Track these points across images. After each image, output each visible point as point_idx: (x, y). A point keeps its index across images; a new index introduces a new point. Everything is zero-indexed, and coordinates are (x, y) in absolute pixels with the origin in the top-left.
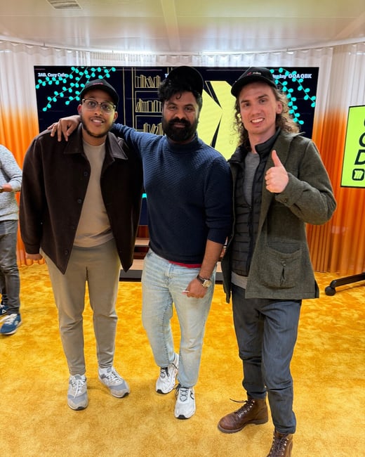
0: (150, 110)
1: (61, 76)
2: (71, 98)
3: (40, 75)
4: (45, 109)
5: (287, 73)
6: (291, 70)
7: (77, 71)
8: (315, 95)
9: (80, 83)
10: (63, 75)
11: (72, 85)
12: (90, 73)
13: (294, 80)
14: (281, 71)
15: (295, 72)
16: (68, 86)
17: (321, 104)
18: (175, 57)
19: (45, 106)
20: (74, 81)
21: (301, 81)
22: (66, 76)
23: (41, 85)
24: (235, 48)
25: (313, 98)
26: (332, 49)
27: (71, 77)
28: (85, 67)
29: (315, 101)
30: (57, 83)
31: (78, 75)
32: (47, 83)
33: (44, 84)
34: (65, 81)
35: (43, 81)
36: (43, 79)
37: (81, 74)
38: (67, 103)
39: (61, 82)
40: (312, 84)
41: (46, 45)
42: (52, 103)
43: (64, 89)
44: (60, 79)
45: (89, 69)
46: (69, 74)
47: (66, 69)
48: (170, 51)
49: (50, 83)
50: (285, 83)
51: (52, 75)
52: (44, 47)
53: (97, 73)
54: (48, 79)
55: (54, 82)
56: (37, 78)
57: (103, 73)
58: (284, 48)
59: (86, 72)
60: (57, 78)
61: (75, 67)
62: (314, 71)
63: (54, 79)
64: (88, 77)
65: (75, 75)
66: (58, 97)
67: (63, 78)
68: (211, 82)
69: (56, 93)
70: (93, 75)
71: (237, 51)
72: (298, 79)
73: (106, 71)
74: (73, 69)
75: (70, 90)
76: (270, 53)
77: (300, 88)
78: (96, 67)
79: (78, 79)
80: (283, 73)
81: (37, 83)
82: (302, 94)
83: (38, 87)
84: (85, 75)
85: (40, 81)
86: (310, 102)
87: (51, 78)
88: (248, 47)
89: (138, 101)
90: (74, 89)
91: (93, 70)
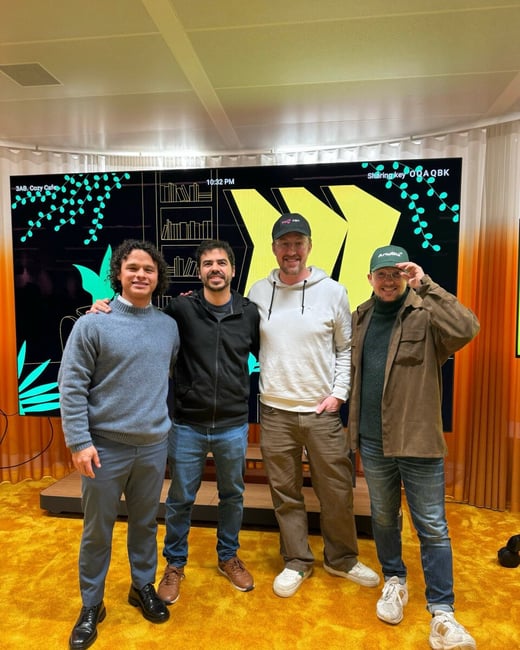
0: (184, 236)
1: (48, 188)
2: (63, 221)
3: (19, 189)
4: (23, 239)
5: (407, 170)
6: (413, 164)
7: (73, 181)
8: (458, 203)
9: (76, 198)
10: (53, 187)
11: (65, 201)
12: (92, 183)
13: (419, 179)
14: (396, 166)
15: (419, 169)
16: (58, 203)
17: (470, 218)
18: (235, 159)
19: (24, 233)
20: (68, 196)
21: (431, 181)
22: (57, 188)
23: (19, 204)
24: (328, 140)
25: (455, 208)
26: (485, 131)
27: (64, 190)
28: (85, 175)
29: (458, 212)
30: (43, 199)
31: (74, 187)
32: (28, 200)
33: (24, 202)
34: (54, 197)
35: (22, 197)
36: (23, 194)
37: (79, 185)
38: (57, 228)
39: (49, 198)
40: (452, 185)
41: (39, 148)
42: (35, 229)
43: (53, 208)
44: (48, 193)
45: (90, 176)
46: (60, 186)
47: (58, 179)
48: (227, 149)
49: (33, 200)
50: (404, 186)
51: (35, 188)
52: (37, 150)
53: (102, 183)
54: (29, 194)
55: (38, 199)
56: (14, 193)
57: (111, 182)
58: (406, 135)
59: (86, 182)
60: (43, 193)
61: (70, 175)
62: (454, 165)
63: (38, 194)
64: (88, 188)
65: (70, 187)
66: (44, 221)
67: (52, 191)
68: (281, 190)
69: (41, 215)
70: (97, 186)
71: (331, 144)
72: (426, 178)
73: (116, 179)
74: (67, 178)
75: (62, 210)
76: (383, 144)
77: (431, 193)
78: (101, 174)
79: (73, 192)
80: (400, 170)
81: (13, 200)
82: (436, 201)
83: (15, 206)
84: (84, 186)
85: (18, 198)
86: (449, 214)
87: (34, 193)
88: (349, 138)
89: (165, 222)
90: (68, 207)
91: (97, 178)
